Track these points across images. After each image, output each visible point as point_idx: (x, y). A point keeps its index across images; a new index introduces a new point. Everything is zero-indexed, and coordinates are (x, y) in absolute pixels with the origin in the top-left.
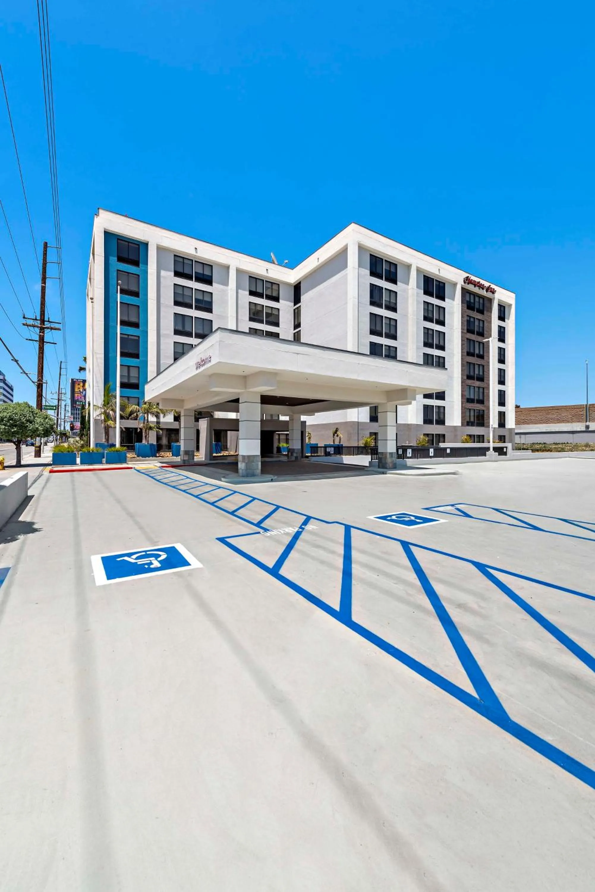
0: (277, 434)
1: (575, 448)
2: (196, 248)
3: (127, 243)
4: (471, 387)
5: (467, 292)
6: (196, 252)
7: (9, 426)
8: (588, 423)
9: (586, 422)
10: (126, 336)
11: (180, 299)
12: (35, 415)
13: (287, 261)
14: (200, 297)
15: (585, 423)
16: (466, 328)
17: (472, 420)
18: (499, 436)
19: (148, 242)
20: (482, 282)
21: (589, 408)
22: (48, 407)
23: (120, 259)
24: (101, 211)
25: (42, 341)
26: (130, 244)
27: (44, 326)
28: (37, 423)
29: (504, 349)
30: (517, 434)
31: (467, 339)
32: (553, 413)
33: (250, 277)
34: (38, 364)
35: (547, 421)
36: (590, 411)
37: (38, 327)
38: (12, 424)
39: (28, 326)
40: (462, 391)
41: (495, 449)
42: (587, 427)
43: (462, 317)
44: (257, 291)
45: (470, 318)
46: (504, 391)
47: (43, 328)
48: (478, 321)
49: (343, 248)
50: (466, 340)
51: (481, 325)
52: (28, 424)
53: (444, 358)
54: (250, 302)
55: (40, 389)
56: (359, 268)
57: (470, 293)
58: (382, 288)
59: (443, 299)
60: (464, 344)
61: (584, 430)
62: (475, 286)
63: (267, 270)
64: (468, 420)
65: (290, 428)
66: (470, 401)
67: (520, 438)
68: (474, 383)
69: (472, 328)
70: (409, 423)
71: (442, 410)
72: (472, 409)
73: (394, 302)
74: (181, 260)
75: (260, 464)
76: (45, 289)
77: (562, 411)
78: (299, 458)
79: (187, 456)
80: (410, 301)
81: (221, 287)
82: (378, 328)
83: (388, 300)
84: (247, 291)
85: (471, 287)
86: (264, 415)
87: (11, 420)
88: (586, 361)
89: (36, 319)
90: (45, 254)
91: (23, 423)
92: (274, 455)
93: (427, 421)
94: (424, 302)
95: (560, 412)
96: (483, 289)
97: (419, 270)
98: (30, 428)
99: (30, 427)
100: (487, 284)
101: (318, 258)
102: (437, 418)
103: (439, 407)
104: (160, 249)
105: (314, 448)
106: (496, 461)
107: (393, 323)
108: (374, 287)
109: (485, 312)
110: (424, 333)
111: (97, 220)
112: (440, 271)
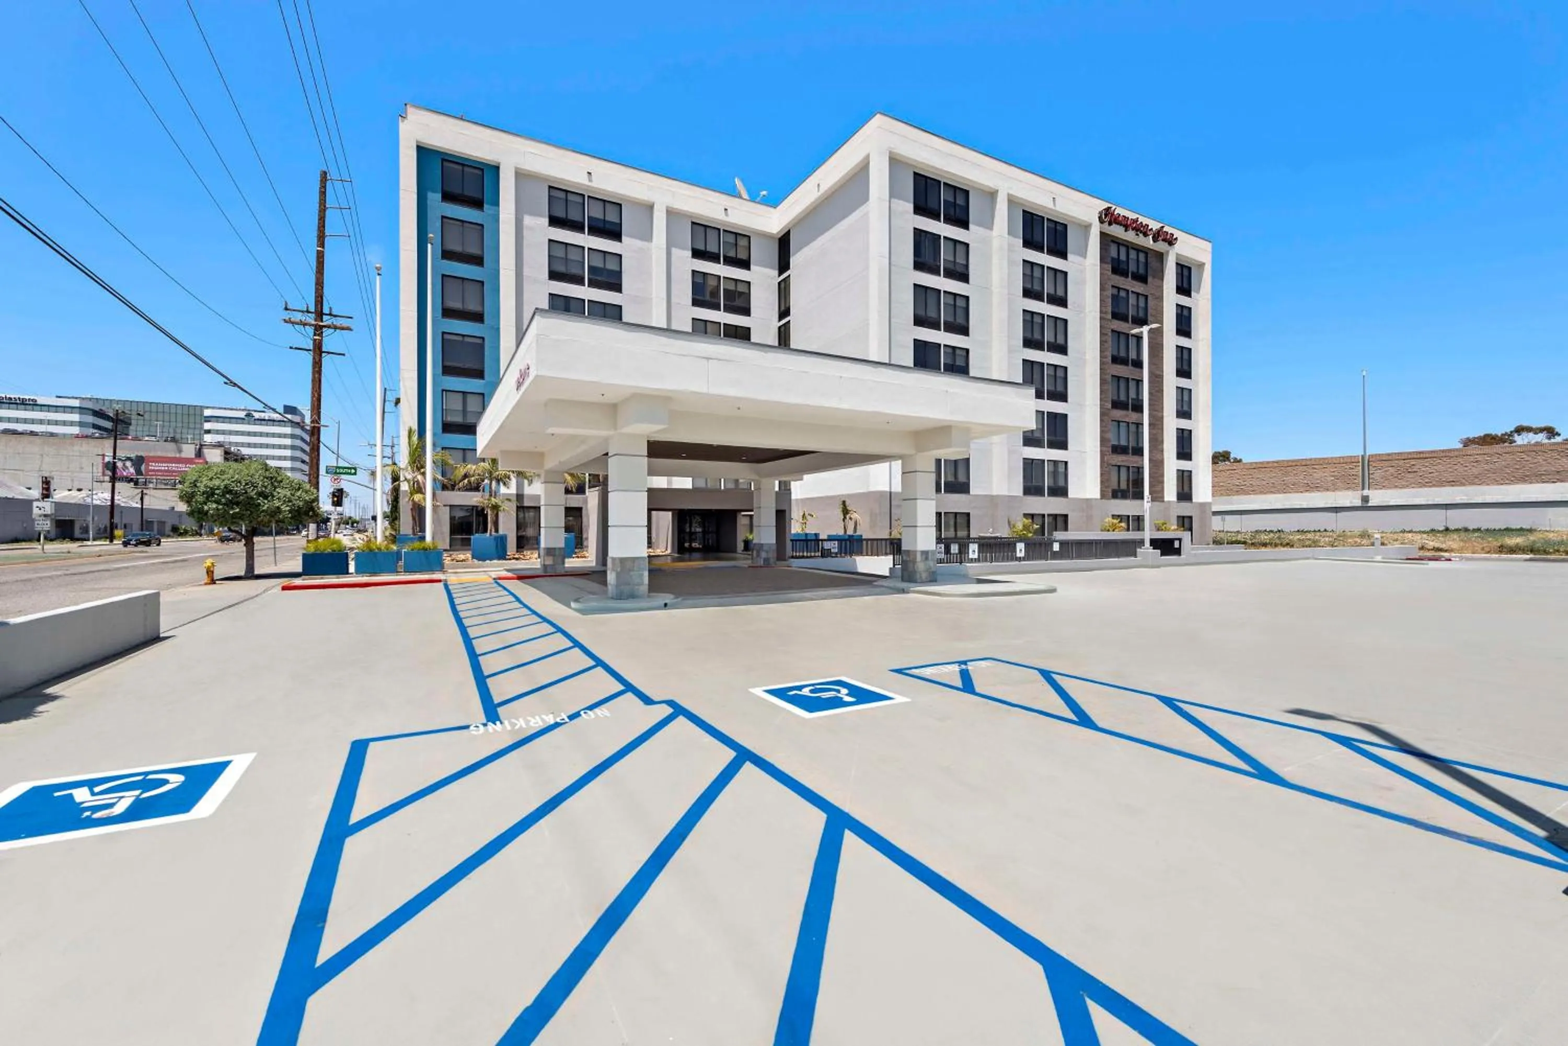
0: (744, 515)
1: (1339, 540)
2: (589, 173)
3: (460, 167)
4: (1121, 424)
5: (1113, 241)
6: (590, 180)
7: (224, 504)
8: (1366, 492)
9: (1363, 489)
10: (460, 338)
11: (561, 268)
12: (276, 484)
13: (764, 193)
14: (598, 263)
15: (1360, 492)
16: (1109, 309)
17: (1123, 486)
18: (1178, 517)
19: (499, 164)
20: (1143, 220)
21: (1369, 461)
22: (341, 471)
23: (448, 197)
24: (410, 110)
25: (318, 350)
26: (466, 169)
27: (321, 324)
28: (279, 499)
29: (1190, 350)
30: (1215, 513)
31: (1113, 331)
32: (1295, 472)
33: (693, 223)
34: (312, 393)
35: (1284, 489)
36: (1370, 467)
37: (310, 325)
38: (231, 501)
39: (293, 323)
40: (1102, 432)
41: (1155, 543)
42: (1365, 499)
43: (1102, 289)
44: (708, 250)
45: (1119, 292)
46: (1190, 431)
47: (320, 326)
48: (1135, 296)
49: (861, 162)
50: (1110, 334)
51: (1142, 304)
52: (260, 500)
53: (1066, 368)
54: (693, 272)
55: (316, 437)
56: (893, 200)
57: (1118, 242)
58: (940, 236)
59: (1063, 255)
60: (1106, 342)
61: (1360, 504)
62: (1126, 228)
63: (726, 210)
64: (1116, 487)
65: (755, 505)
66: (1119, 450)
67: (1223, 520)
68: (1127, 416)
69: (1122, 310)
70: (995, 493)
71: (1061, 469)
72: (1124, 466)
73: (964, 262)
74: (562, 195)
75: (646, 574)
76: (323, 256)
77: (1315, 469)
78: (772, 561)
79: (551, 558)
80: (995, 261)
81: (638, 243)
82: (932, 314)
83: (951, 259)
84: (688, 250)
85: (1117, 231)
86: (722, 480)
87: (228, 493)
88: (1362, 371)
89: (308, 312)
90: (323, 193)
91: (252, 498)
92: (738, 555)
93: (1032, 489)
94: (1024, 261)
95: (1311, 471)
96: (1145, 235)
97: (1012, 202)
98: (265, 508)
99: (263, 506)
100: (1154, 225)
101: (819, 185)
102: (1052, 484)
103: (1055, 463)
104: (521, 176)
105: (811, 543)
106: (1158, 567)
107: (961, 303)
108: (923, 234)
109: (1150, 279)
110: (1024, 320)
111: (404, 128)
112: (1056, 202)
